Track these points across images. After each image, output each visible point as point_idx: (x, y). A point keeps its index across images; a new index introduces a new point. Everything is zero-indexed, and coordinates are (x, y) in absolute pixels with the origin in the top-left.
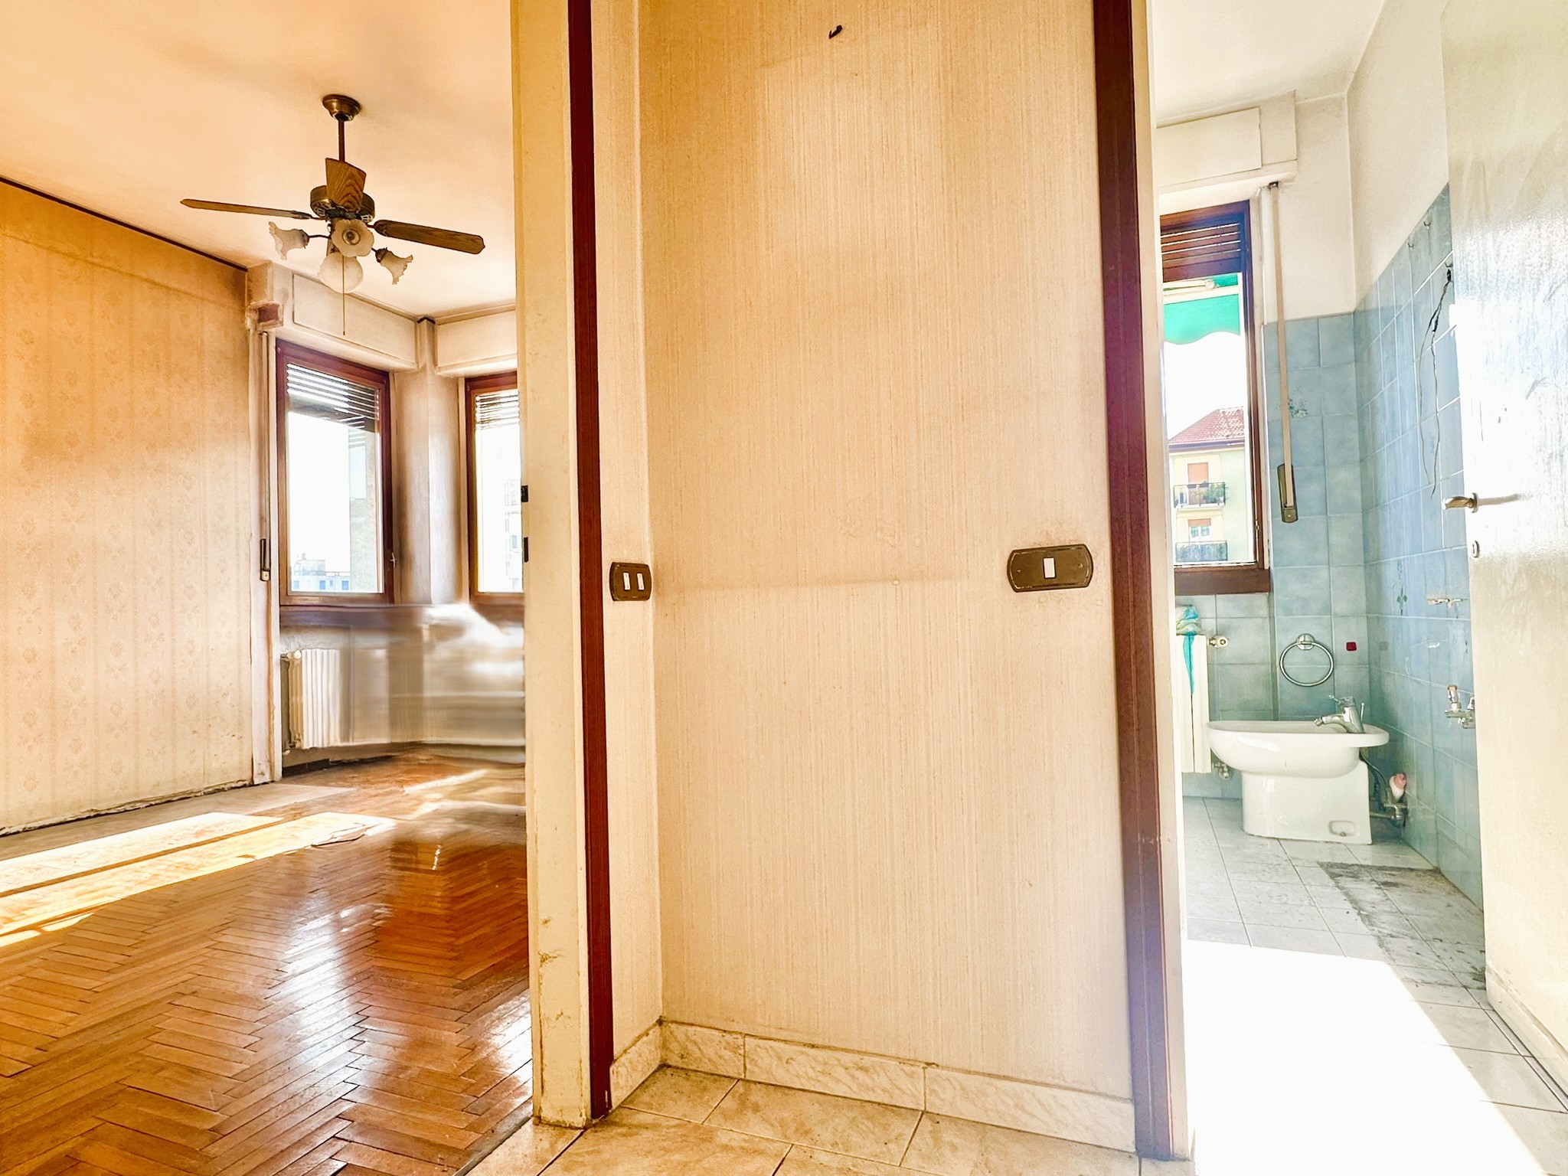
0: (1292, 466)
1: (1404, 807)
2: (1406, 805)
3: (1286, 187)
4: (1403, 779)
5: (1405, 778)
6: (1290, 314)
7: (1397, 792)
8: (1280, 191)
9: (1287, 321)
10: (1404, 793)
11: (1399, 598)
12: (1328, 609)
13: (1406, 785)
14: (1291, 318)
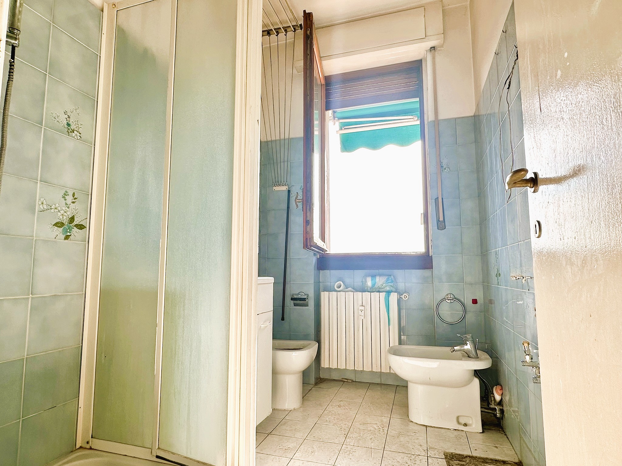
0: (442, 199)
1: (501, 408)
2: (503, 407)
3: (439, 50)
4: (501, 390)
5: (502, 389)
6: (441, 117)
7: (498, 398)
8: (436, 53)
9: (439, 120)
10: (502, 398)
11: (497, 274)
12: (462, 280)
13: (502, 394)
14: (442, 119)
